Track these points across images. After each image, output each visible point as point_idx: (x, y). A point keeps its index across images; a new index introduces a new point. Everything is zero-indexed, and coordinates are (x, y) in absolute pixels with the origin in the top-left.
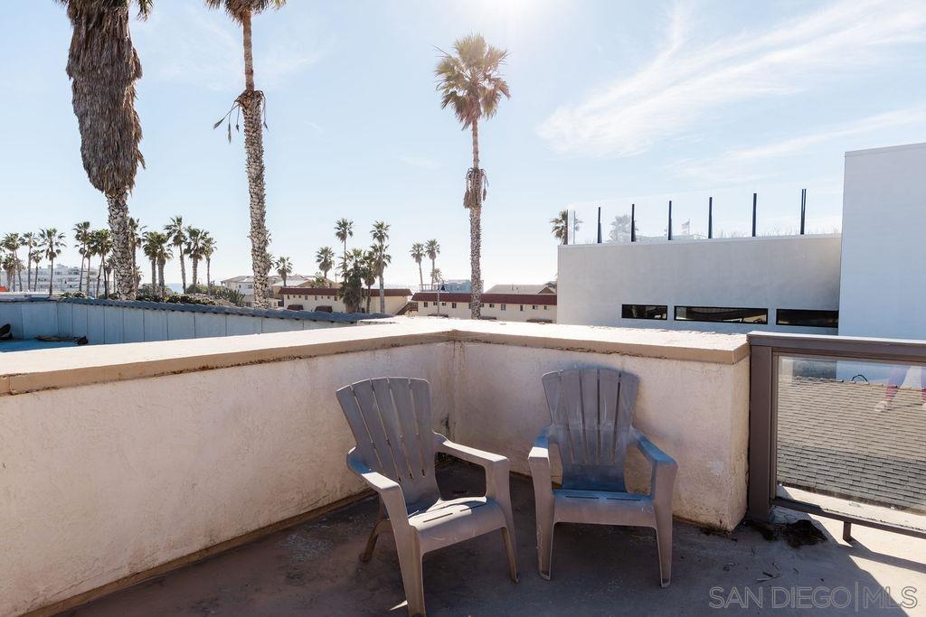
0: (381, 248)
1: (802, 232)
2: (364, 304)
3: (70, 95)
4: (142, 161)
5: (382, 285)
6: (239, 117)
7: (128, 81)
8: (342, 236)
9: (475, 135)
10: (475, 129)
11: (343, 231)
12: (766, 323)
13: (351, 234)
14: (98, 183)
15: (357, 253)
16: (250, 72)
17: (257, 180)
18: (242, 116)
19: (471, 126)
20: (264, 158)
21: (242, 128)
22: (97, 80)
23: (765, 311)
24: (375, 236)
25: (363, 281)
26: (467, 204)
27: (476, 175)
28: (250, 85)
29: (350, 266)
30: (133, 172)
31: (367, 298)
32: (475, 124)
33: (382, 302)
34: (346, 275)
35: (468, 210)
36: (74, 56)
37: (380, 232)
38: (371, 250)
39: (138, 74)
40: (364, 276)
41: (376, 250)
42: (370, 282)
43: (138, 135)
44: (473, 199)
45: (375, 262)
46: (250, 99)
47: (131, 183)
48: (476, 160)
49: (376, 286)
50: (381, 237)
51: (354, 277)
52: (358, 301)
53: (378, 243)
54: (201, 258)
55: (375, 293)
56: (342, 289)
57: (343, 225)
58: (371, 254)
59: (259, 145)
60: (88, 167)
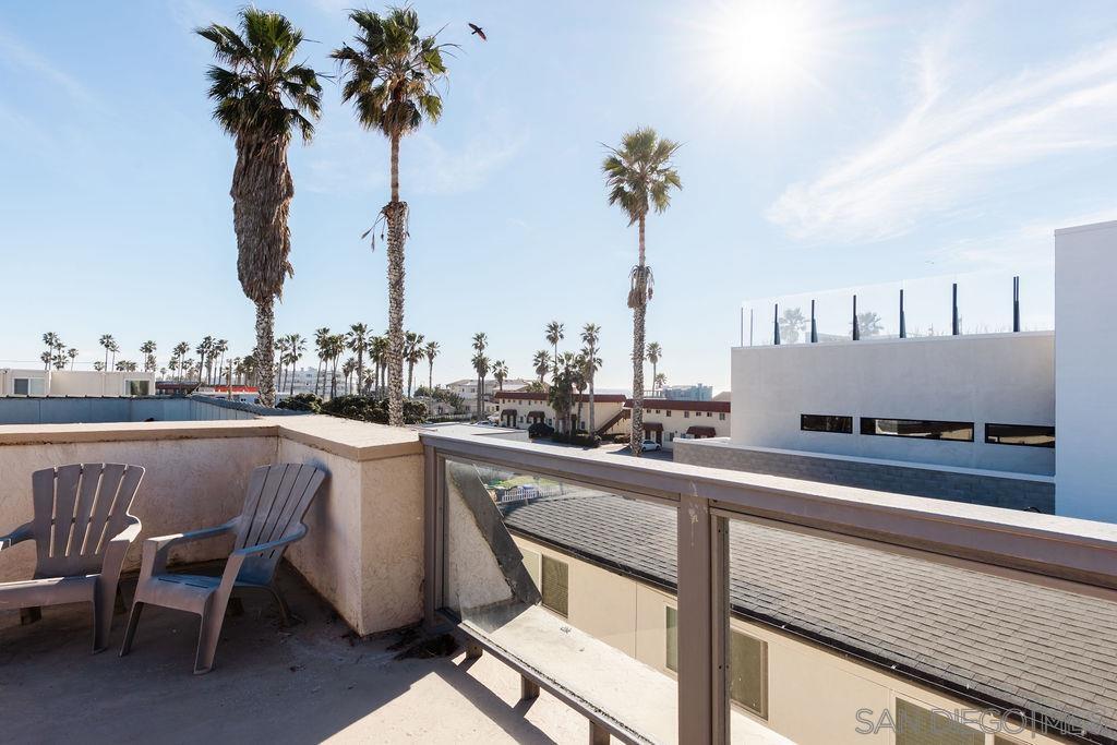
0: (592, 350)
1: (1016, 328)
2: (574, 410)
3: (232, 216)
4: (291, 272)
5: (592, 390)
6: (383, 227)
7: (279, 200)
8: (553, 340)
9: (642, 231)
10: (642, 226)
11: (554, 334)
12: (972, 440)
13: (562, 336)
14: (249, 292)
15: (569, 357)
16: (395, 185)
17: (397, 285)
18: (387, 226)
19: (637, 222)
20: (405, 264)
21: (386, 237)
22: (252, 202)
23: (970, 425)
24: (585, 339)
25: (574, 385)
26: (631, 304)
27: (642, 273)
28: (395, 197)
29: (562, 370)
30: (281, 280)
31: (577, 404)
32: (642, 219)
33: (592, 409)
34: (557, 379)
35: (632, 311)
36: (236, 183)
37: (590, 336)
38: (582, 353)
39: (290, 193)
40: (575, 380)
41: (586, 354)
42: (582, 387)
43: (286, 249)
44: (638, 299)
45: (585, 368)
46: (394, 210)
47: (279, 292)
48: (642, 258)
49: (586, 392)
50: (590, 339)
51: (564, 382)
52: (568, 408)
53: (589, 347)
54: (416, 361)
55: (586, 399)
56: (552, 394)
57: (554, 328)
58: (582, 358)
59: (400, 253)
60: (241, 279)
